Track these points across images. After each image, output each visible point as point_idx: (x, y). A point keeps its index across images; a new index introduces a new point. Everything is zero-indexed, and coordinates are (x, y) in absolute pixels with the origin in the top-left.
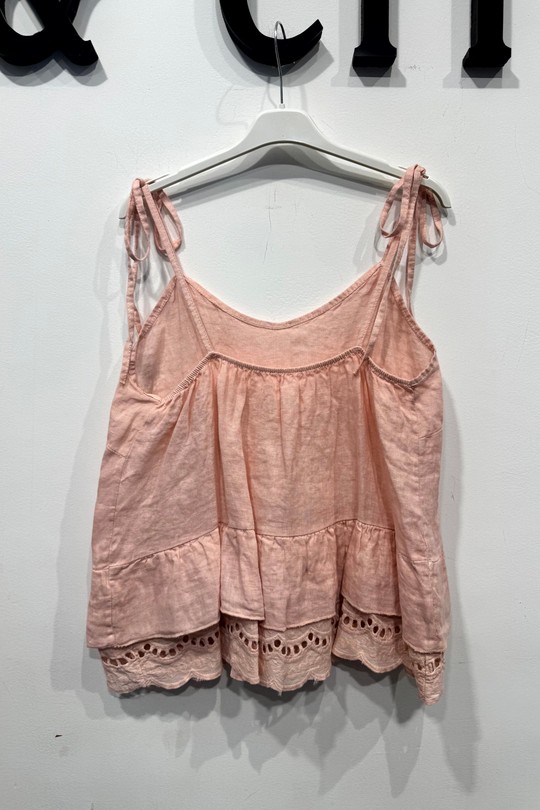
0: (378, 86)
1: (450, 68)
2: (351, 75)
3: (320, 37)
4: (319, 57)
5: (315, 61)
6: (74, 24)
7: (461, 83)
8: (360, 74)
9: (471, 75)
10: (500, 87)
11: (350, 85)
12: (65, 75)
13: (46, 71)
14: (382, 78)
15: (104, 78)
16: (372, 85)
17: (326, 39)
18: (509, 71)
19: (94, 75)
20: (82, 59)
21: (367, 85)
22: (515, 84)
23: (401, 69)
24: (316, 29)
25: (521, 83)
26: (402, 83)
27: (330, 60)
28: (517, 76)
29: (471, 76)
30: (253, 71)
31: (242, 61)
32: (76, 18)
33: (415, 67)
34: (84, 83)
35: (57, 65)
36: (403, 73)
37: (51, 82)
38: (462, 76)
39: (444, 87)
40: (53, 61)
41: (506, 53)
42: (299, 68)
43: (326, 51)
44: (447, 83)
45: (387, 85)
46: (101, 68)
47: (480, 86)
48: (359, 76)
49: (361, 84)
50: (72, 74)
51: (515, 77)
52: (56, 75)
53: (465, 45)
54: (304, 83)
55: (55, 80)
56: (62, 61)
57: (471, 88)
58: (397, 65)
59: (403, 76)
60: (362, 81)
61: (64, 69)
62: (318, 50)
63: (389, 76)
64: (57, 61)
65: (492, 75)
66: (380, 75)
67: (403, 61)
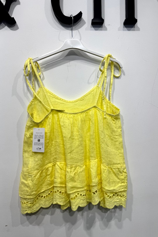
0: (99, 30)
1: (120, 25)
2: (91, 27)
3: (81, 16)
5: (80, 23)
6: (9, 13)
7: (123, 29)
9: (126, 27)
11: (91, 30)
12: (6, 27)
13: (1, 26)
14: (100, 28)
15: (18, 28)
17: (83, 16)
18: (137, 26)
19: (15, 27)
20: (11, 23)
21: (96, 30)
22: (139, 30)
23: (105, 25)
24: (80, 14)
25: (140, 30)
26: (106, 29)
27: (85, 23)
30: (62, 26)
31: (59, 23)
32: (9, 11)
33: (110, 25)
34: (12, 30)
38: (123, 27)
39: (118, 30)
40: (3, 23)
41: (136, 21)
42: (76, 25)
43: (83, 20)
44: (119, 30)
45: (102, 30)
46: (17, 25)
47: (129, 30)
48: (93, 27)
49: (94, 30)
50: (8, 27)
52: (3, 27)
53: (124, 18)
54: (79, 29)
55: (3, 29)
56: (5, 23)
57: (126, 31)
58: (104, 24)
59: (106, 27)
60: (94, 29)
61: (6, 25)
62: (81, 20)
63: (102, 27)
64: (4, 23)
65: (133, 29)
66: (100, 27)
67: (106, 23)
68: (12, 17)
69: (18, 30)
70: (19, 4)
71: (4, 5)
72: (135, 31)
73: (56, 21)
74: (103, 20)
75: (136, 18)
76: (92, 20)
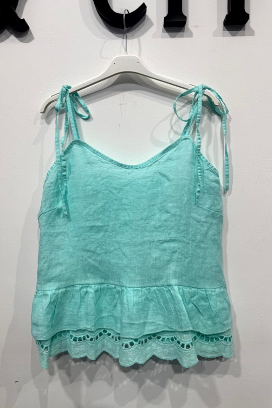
0: (178, 37)
1: (217, 26)
2: (163, 32)
3: (145, 12)
4: (146, 23)
5: (144, 25)
6: (17, 11)
7: (223, 34)
8: (168, 31)
10: (244, 35)
11: (163, 37)
12: (12, 37)
13: (3, 36)
14: (180, 33)
15: (32, 38)
16: (174, 37)
17: (149, 12)
18: (249, 27)
19: (27, 37)
20: (21, 29)
21: (172, 37)
22: (252, 33)
23: (189, 27)
24: (143, 8)
25: (256, 34)
26: (191, 35)
27: (152, 24)
28: (254, 29)
29: (228, 30)
30: (111, 32)
31: (105, 26)
32: (17, 7)
33: (197, 26)
34: (22, 41)
35: (8, 32)
36: (191, 30)
38: (223, 30)
39: (214, 36)
40: (6, 30)
41: (247, 17)
42: (136, 28)
43: (149, 19)
44: (215, 34)
45: (183, 37)
46: (31, 33)
47: (233, 35)
50: (16, 37)
51: (252, 30)
52: (8, 37)
53: (225, 12)
54: (140, 36)
55: (8, 40)
56: (10, 30)
57: (228, 36)
58: (188, 25)
59: (191, 31)
60: (169, 35)
61: (12, 34)
62: (145, 19)
63: (184, 32)
64: (8, 30)
65: (240, 29)
66: (179, 31)
67: (191, 23)
68: (22, 18)
69: (33, 42)
72: (245, 37)
73: (102, 25)
74: (185, 18)
75: (247, 11)
76: (165, 18)
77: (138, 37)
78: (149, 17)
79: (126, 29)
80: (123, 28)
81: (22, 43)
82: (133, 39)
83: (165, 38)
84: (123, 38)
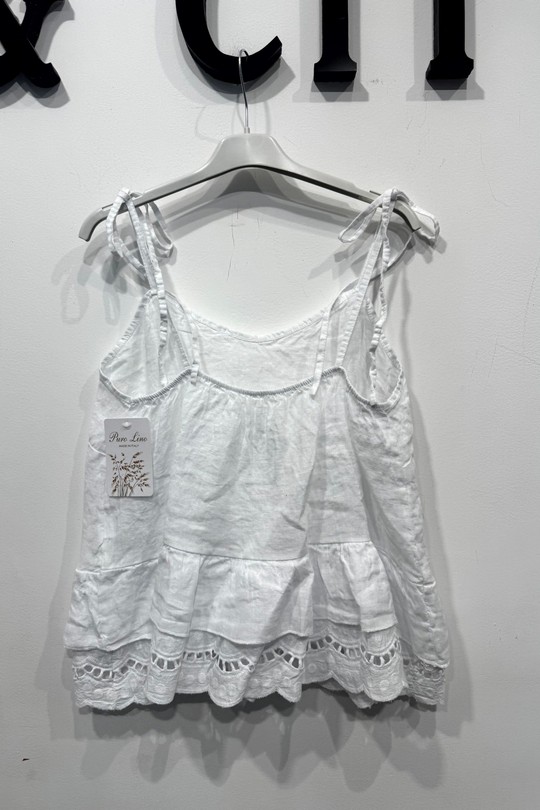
0: (340, 100)
1: (413, 81)
2: (313, 90)
3: (280, 53)
4: (280, 74)
5: (277, 77)
6: (37, 49)
7: (425, 95)
8: (321, 89)
9: (435, 87)
10: (464, 98)
11: (313, 100)
12: (28, 97)
13: (10, 94)
14: (344, 93)
15: (66, 100)
16: (333, 100)
17: (287, 54)
18: (475, 84)
19: (57, 97)
20: (45, 82)
21: (328, 100)
22: (479, 95)
23: (362, 83)
24: (275, 46)
25: (486, 95)
26: (365, 97)
27: (291, 76)
28: (481, 86)
29: (434, 89)
30: (215, 89)
31: (204, 79)
32: (38, 42)
33: (377, 81)
34: (46, 105)
35: (21, 88)
36: (365, 87)
37: (15, 104)
38: (426, 88)
39: (407, 100)
40: (16, 83)
41: (468, 65)
42: (262, 83)
43: (287, 66)
44: (410, 96)
45: (349, 100)
46: (64, 90)
47: (444, 98)
48: (321, 91)
49: (323, 98)
50: (35, 96)
51: (479, 88)
52: (19, 97)
53: (429, 56)
54: (270, 97)
55: (19, 103)
56: (25, 84)
57: (435, 100)
58: (359, 79)
59: (365, 90)
60: (324, 96)
61: (27, 91)
62: (278, 66)
63: (351, 90)
64: (20, 84)
65: (456, 87)
66: (343, 89)
67: (365, 75)
68: (47, 62)
69: (66, 106)
70: (71, 16)
71: (21, 21)
72: (467, 102)
73: (194, 72)
74: (354, 65)
75: (469, 54)
76: (316, 65)
77: (264, 100)
78: (287, 62)
79: (243, 84)
80: (238, 82)
81: (47, 108)
82: (255, 102)
83: (317, 101)
84: (238, 102)
